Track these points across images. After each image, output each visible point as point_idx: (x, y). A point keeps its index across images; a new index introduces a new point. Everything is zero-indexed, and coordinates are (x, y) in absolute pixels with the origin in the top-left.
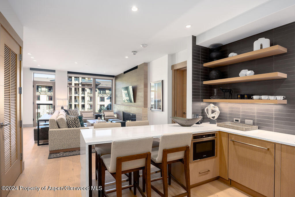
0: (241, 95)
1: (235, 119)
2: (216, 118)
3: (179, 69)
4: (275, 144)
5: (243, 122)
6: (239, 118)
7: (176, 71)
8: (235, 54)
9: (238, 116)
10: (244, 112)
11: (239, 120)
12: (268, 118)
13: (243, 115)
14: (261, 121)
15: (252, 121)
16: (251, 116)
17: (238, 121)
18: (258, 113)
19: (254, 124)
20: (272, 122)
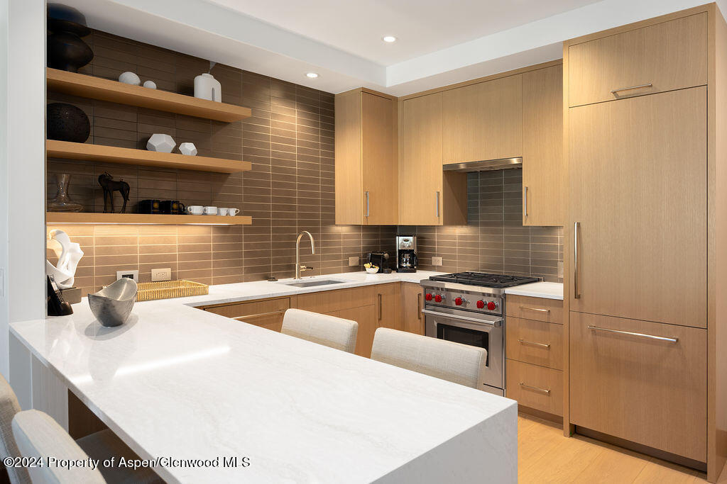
1: (120, 274)
4: (290, 297)
5: (146, 278)
6: (134, 268)
9: (129, 262)
10: (148, 248)
11: (135, 273)
12: (202, 256)
13: (143, 259)
14: (187, 266)
15: (168, 271)
16: (166, 257)
17: (131, 276)
18: (182, 248)
19: (173, 278)
20: (208, 265)
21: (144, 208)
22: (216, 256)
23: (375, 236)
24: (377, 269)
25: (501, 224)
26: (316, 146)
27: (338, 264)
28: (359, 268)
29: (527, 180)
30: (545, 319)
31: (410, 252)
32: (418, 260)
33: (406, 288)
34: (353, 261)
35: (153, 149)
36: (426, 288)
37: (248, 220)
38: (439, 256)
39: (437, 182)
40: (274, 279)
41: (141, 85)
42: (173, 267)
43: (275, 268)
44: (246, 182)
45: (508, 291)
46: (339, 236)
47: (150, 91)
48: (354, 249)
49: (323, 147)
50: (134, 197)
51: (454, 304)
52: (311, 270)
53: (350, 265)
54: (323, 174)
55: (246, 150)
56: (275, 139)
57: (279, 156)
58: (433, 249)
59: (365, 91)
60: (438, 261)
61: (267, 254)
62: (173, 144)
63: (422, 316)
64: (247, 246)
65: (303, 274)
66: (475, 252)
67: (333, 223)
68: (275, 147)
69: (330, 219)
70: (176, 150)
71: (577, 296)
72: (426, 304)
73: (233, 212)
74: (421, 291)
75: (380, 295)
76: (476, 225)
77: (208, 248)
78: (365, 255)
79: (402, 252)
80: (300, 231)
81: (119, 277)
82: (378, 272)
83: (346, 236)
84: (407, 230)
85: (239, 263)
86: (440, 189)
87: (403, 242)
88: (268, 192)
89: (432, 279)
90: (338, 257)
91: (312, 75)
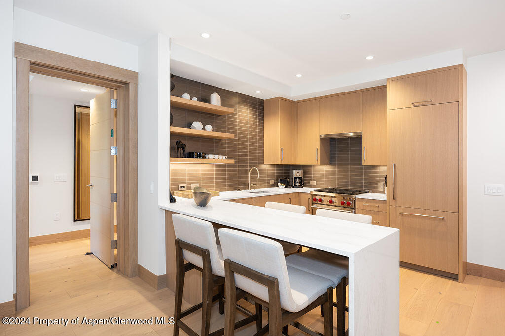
1: (180, 186)
5: (189, 188)
6: (185, 183)
8: (195, 99)
9: (183, 181)
10: (190, 174)
12: (211, 178)
13: (189, 179)
14: (205, 183)
15: (198, 185)
16: (197, 179)
17: (184, 187)
18: (202, 174)
20: (213, 183)
21: (190, 155)
22: (216, 178)
23: (280, 170)
24: (284, 186)
25: (348, 164)
26: (256, 125)
27: (265, 184)
28: (275, 185)
29: (365, 143)
30: (376, 209)
31: (300, 178)
32: (303, 182)
33: (301, 195)
34: (272, 182)
35: (194, 128)
36: (313, 195)
37: (232, 162)
38: (314, 180)
39: (317, 144)
40: (239, 190)
41: (191, 99)
42: (199, 183)
43: (240, 185)
44: (228, 143)
45: (357, 196)
46: (265, 170)
47: (195, 102)
48: (272, 176)
49: (259, 126)
50: (188, 150)
51: (328, 203)
52: (255, 186)
53: (270, 184)
54: (259, 139)
55: (228, 128)
56: (239, 122)
57: (241, 131)
58: (311, 177)
59: (281, 99)
60: (313, 183)
61: (236, 178)
62: (202, 127)
63: (311, 209)
64: (228, 174)
65: (252, 188)
66: (335, 178)
67: (263, 163)
68: (240, 126)
69: (262, 162)
70: (204, 129)
71: (394, 199)
72: (313, 203)
73: (224, 157)
74: (310, 197)
75: (290, 198)
76: (335, 165)
77: (212, 174)
78: (277, 179)
79: (296, 178)
80: (251, 167)
81: (179, 188)
82: (285, 188)
83: (269, 170)
84: (298, 167)
85: (224, 182)
86: (318, 147)
87: (297, 173)
88: (236, 148)
89: (315, 191)
90: (265, 180)
91: (258, 92)
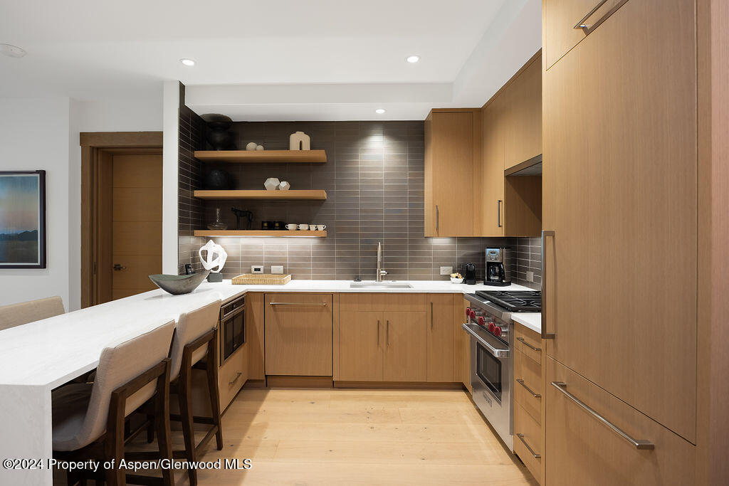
0: (268, 223)
1: (253, 267)
2: (220, 269)
3: (103, 148)
4: (332, 294)
5: (268, 271)
6: (262, 265)
7: (95, 151)
8: (260, 147)
9: (258, 261)
10: (270, 253)
11: (262, 267)
12: (305, 259)
13: (268, 259)
14: (294, 265)
15: (282, 268)
16: (280, 259)
17: (259, 270)
18: (291, 253)
19: (285, 272)
20: (309, 266)
22: (315, 259)
23: (474, 248)
24: (462, 279)
34: (445, 271)
38: (532, 270)
42: (284, 265)
43: (363, 271)
45: (515, 316)
46: (427, 247)
48: (448, 259)
49: (411, 169)
53: (441, 274)
55: (339, 181)
58: (528, 264)
60: (530, 276)
61: (355, 260)
62: (277, 184)
64: (339, 253)
65: (384, 278)
67: (422, 235)
69: (419, 232)
73: (320, 227)
77: (308, 253)
78: (461, 266)
79: (490, 264)
81: (253, 270)
83: (438, 247)
85: (333, 266)
86: (502, 198)
90: (428, 266)
91: (380, 111)
